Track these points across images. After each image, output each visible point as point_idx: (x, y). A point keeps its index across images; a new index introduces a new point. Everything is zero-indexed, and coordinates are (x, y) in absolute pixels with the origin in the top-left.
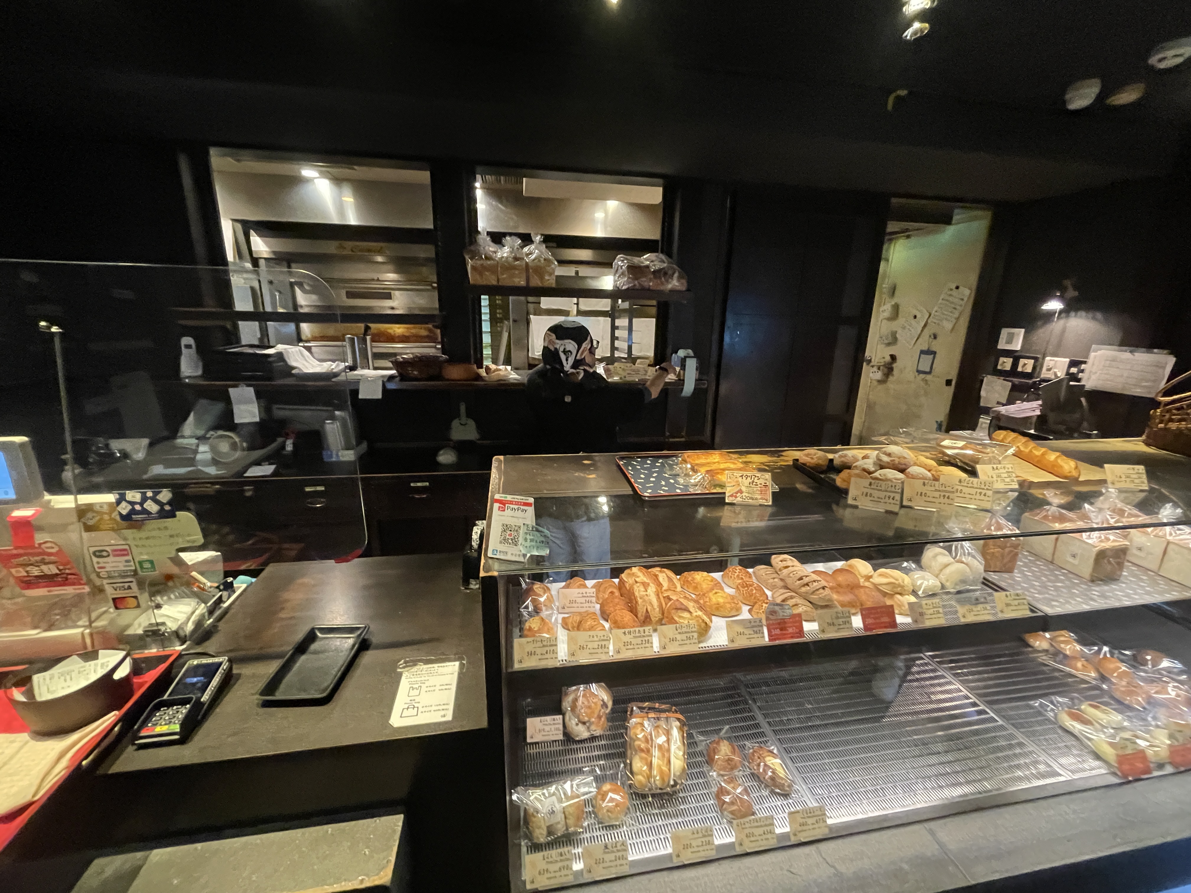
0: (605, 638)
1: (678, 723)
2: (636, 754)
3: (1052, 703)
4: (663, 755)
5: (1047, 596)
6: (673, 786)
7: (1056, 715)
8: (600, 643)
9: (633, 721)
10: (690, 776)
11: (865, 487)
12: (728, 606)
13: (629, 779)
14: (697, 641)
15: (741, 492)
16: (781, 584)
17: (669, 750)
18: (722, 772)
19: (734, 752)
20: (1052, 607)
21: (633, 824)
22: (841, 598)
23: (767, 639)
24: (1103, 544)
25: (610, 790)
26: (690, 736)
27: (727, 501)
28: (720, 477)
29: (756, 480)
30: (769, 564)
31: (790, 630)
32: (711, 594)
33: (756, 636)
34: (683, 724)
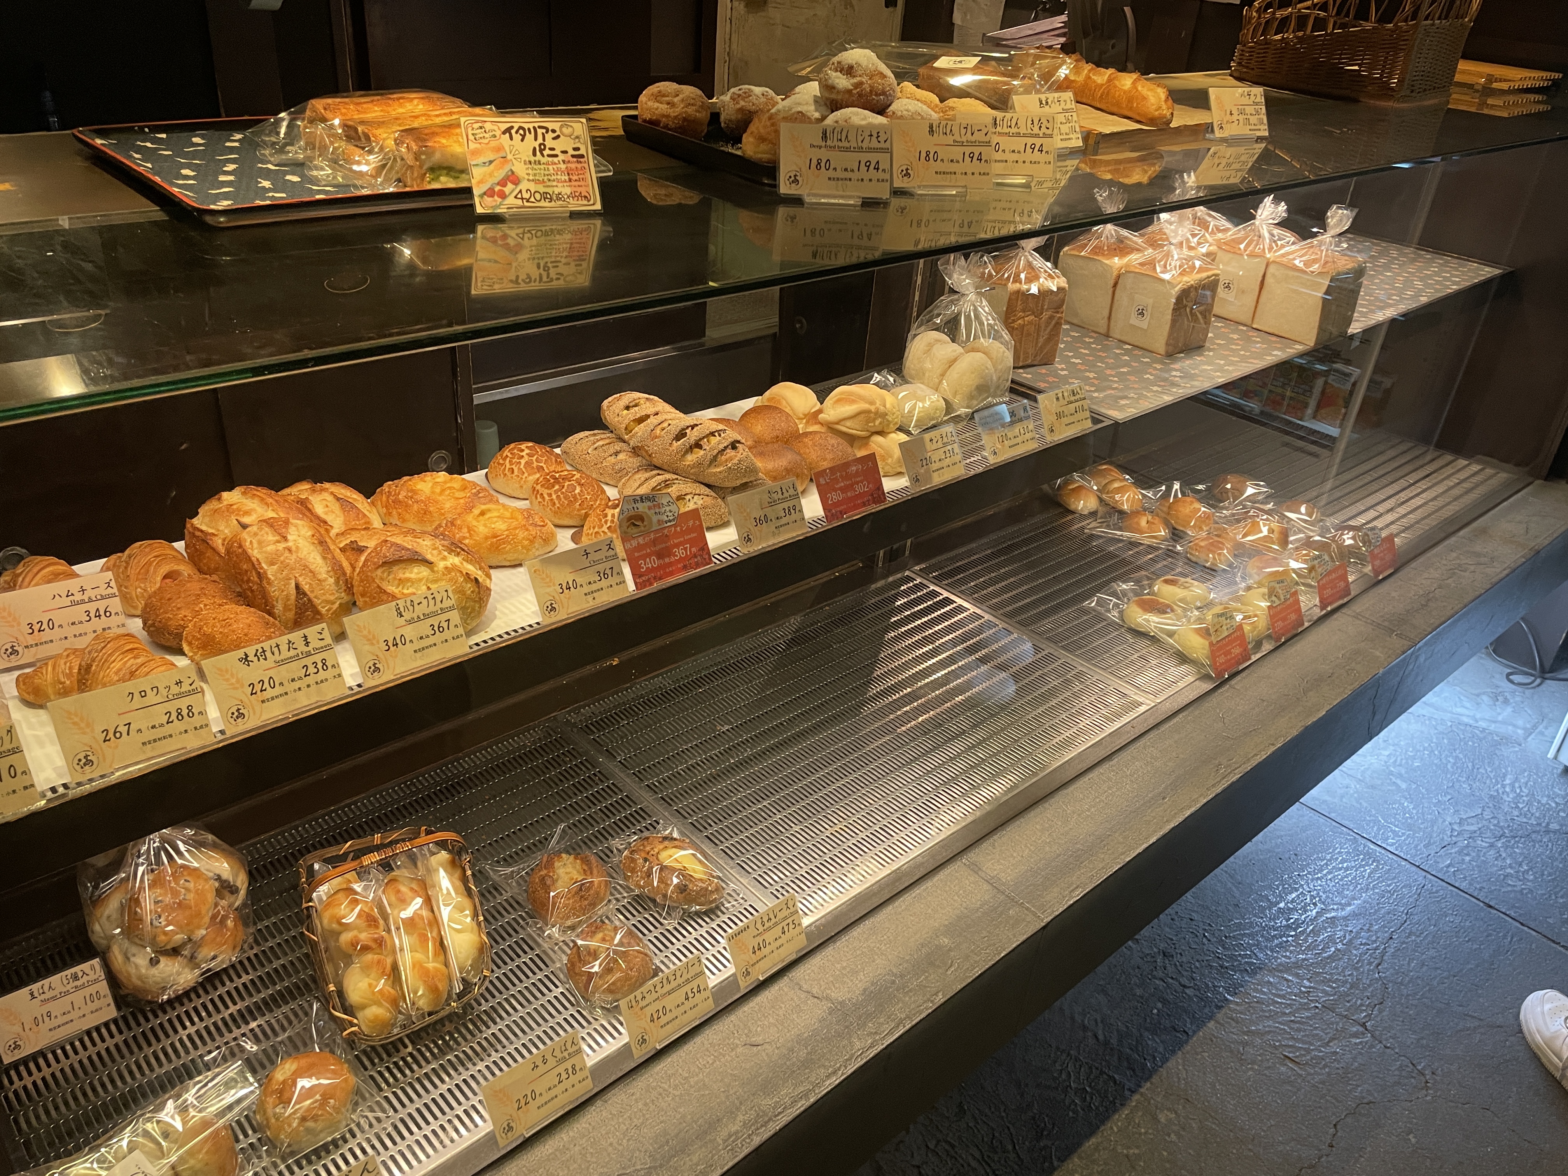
0: (185, 687)
1: (444, 855)
2: (348, 964)
3: (1114, 594)
4: (424, 939)
5: (1109, 392)
6: (460, 996)
7: (1121, 612)
8: (172, 707)
9: (322, 891)
10: (498, 960)
11: (812, 146)
12: (521, 534)
13: (341, 1025)
14: (461, 631)
15: (513, 178)
16: (635, 462)
17: (435, 922)
18: (569, 923)
19: (588, 870)
20: (1121, 408)
21: (378, 1120)
22: (770, 466)
23: (631, 586)
24: (1185, 279)
25: (299, 1073)
26: (479, 876)
27: (479, 210)
28: (444, 141)
29: (549, 143)
30: (597, 423)
31: (680, 553)
32: (470, 518)
33: (604, 583)
34: (456, 852)
